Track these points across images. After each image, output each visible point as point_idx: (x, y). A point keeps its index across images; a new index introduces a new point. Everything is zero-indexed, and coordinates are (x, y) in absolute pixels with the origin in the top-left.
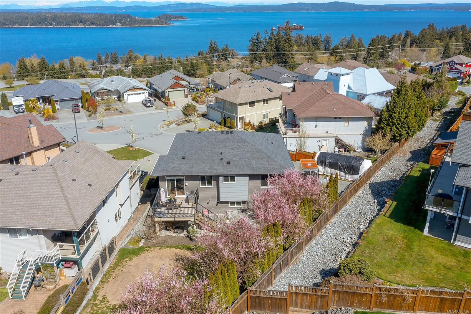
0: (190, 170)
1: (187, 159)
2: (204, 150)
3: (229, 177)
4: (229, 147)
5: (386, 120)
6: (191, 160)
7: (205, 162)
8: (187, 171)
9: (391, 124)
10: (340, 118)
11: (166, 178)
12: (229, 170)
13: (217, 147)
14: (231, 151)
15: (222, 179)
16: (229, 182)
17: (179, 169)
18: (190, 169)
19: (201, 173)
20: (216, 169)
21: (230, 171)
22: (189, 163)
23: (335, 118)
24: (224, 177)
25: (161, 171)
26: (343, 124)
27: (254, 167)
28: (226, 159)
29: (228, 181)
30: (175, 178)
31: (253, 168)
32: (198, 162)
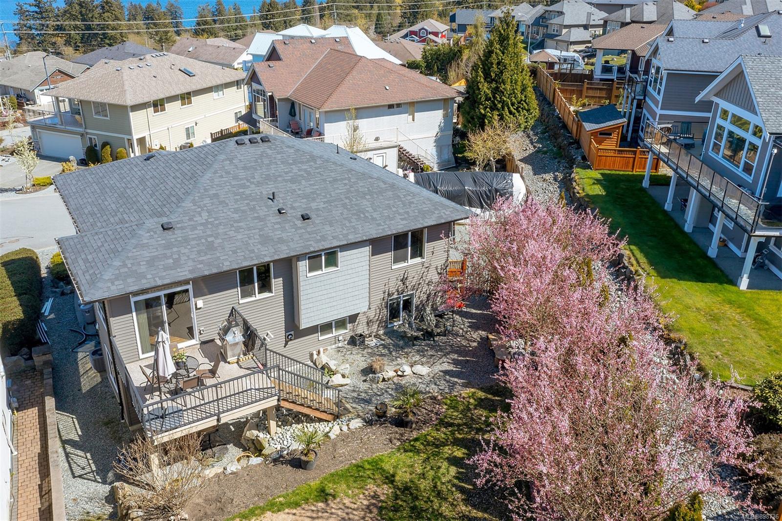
0: (209, 256)
1: (182, 228)
2: (216, 196)
3: (323, 257)
4: (280, 176)
5: (488, 99)
6: (194, 228)
7: (241, 228)
8: (201, 262)
9: (499, 106)
10: (399, 105)
11: (133, 300)
12: (319, 238)
13: (248, 181)
14: (294, 186)
15: (303, 266)
16: (325, 270)
17: (171, 261)
18: (206, 254)
19: (245, 259)
20: (281, 241)
21: (323, 238)
22: (194, 239)
23: (391, 106)
24: (309, 258)
25: (117, 279)
26: (405, 118)
27: (375, 215)
28: (293, 208)
29: (321, 268)
30: (161, 293)
31: (374, 219)
32: (220, 231)
